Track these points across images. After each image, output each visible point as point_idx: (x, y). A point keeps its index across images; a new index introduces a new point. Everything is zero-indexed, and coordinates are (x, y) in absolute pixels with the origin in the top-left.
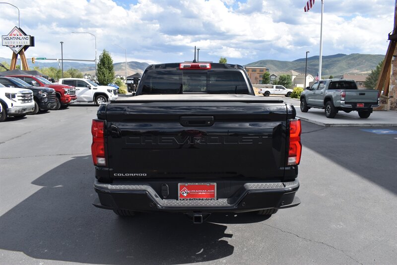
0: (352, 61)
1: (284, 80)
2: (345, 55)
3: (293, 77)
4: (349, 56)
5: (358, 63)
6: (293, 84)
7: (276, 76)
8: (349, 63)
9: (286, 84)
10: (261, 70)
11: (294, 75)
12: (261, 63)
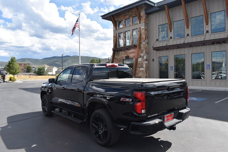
0: (74, 60)
1: (41, 70)
2: (70, 56)
3: (46, 69)
4: (72, 57)
5: (77, 60)
6: (46, 72)
7: (35, 68)
8: (72, 61)
9: (42, 72)
10: (25, 64)
11: (46, 67)
12: (22, 60)
